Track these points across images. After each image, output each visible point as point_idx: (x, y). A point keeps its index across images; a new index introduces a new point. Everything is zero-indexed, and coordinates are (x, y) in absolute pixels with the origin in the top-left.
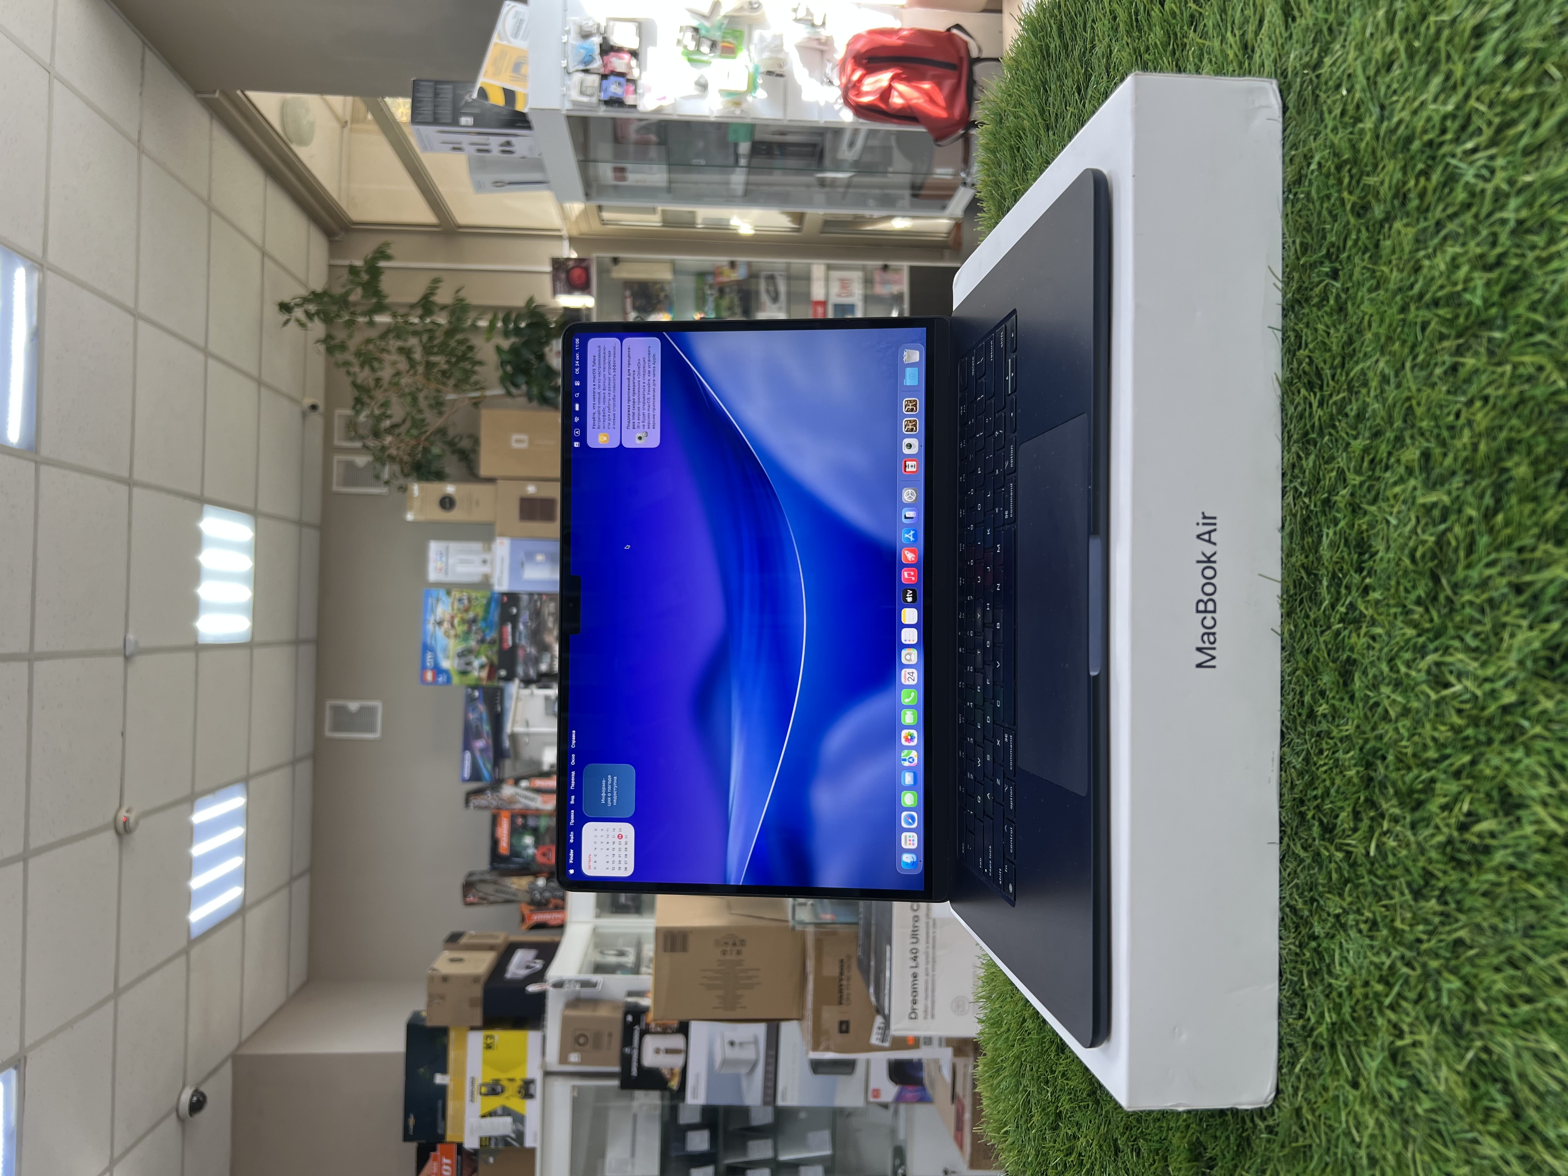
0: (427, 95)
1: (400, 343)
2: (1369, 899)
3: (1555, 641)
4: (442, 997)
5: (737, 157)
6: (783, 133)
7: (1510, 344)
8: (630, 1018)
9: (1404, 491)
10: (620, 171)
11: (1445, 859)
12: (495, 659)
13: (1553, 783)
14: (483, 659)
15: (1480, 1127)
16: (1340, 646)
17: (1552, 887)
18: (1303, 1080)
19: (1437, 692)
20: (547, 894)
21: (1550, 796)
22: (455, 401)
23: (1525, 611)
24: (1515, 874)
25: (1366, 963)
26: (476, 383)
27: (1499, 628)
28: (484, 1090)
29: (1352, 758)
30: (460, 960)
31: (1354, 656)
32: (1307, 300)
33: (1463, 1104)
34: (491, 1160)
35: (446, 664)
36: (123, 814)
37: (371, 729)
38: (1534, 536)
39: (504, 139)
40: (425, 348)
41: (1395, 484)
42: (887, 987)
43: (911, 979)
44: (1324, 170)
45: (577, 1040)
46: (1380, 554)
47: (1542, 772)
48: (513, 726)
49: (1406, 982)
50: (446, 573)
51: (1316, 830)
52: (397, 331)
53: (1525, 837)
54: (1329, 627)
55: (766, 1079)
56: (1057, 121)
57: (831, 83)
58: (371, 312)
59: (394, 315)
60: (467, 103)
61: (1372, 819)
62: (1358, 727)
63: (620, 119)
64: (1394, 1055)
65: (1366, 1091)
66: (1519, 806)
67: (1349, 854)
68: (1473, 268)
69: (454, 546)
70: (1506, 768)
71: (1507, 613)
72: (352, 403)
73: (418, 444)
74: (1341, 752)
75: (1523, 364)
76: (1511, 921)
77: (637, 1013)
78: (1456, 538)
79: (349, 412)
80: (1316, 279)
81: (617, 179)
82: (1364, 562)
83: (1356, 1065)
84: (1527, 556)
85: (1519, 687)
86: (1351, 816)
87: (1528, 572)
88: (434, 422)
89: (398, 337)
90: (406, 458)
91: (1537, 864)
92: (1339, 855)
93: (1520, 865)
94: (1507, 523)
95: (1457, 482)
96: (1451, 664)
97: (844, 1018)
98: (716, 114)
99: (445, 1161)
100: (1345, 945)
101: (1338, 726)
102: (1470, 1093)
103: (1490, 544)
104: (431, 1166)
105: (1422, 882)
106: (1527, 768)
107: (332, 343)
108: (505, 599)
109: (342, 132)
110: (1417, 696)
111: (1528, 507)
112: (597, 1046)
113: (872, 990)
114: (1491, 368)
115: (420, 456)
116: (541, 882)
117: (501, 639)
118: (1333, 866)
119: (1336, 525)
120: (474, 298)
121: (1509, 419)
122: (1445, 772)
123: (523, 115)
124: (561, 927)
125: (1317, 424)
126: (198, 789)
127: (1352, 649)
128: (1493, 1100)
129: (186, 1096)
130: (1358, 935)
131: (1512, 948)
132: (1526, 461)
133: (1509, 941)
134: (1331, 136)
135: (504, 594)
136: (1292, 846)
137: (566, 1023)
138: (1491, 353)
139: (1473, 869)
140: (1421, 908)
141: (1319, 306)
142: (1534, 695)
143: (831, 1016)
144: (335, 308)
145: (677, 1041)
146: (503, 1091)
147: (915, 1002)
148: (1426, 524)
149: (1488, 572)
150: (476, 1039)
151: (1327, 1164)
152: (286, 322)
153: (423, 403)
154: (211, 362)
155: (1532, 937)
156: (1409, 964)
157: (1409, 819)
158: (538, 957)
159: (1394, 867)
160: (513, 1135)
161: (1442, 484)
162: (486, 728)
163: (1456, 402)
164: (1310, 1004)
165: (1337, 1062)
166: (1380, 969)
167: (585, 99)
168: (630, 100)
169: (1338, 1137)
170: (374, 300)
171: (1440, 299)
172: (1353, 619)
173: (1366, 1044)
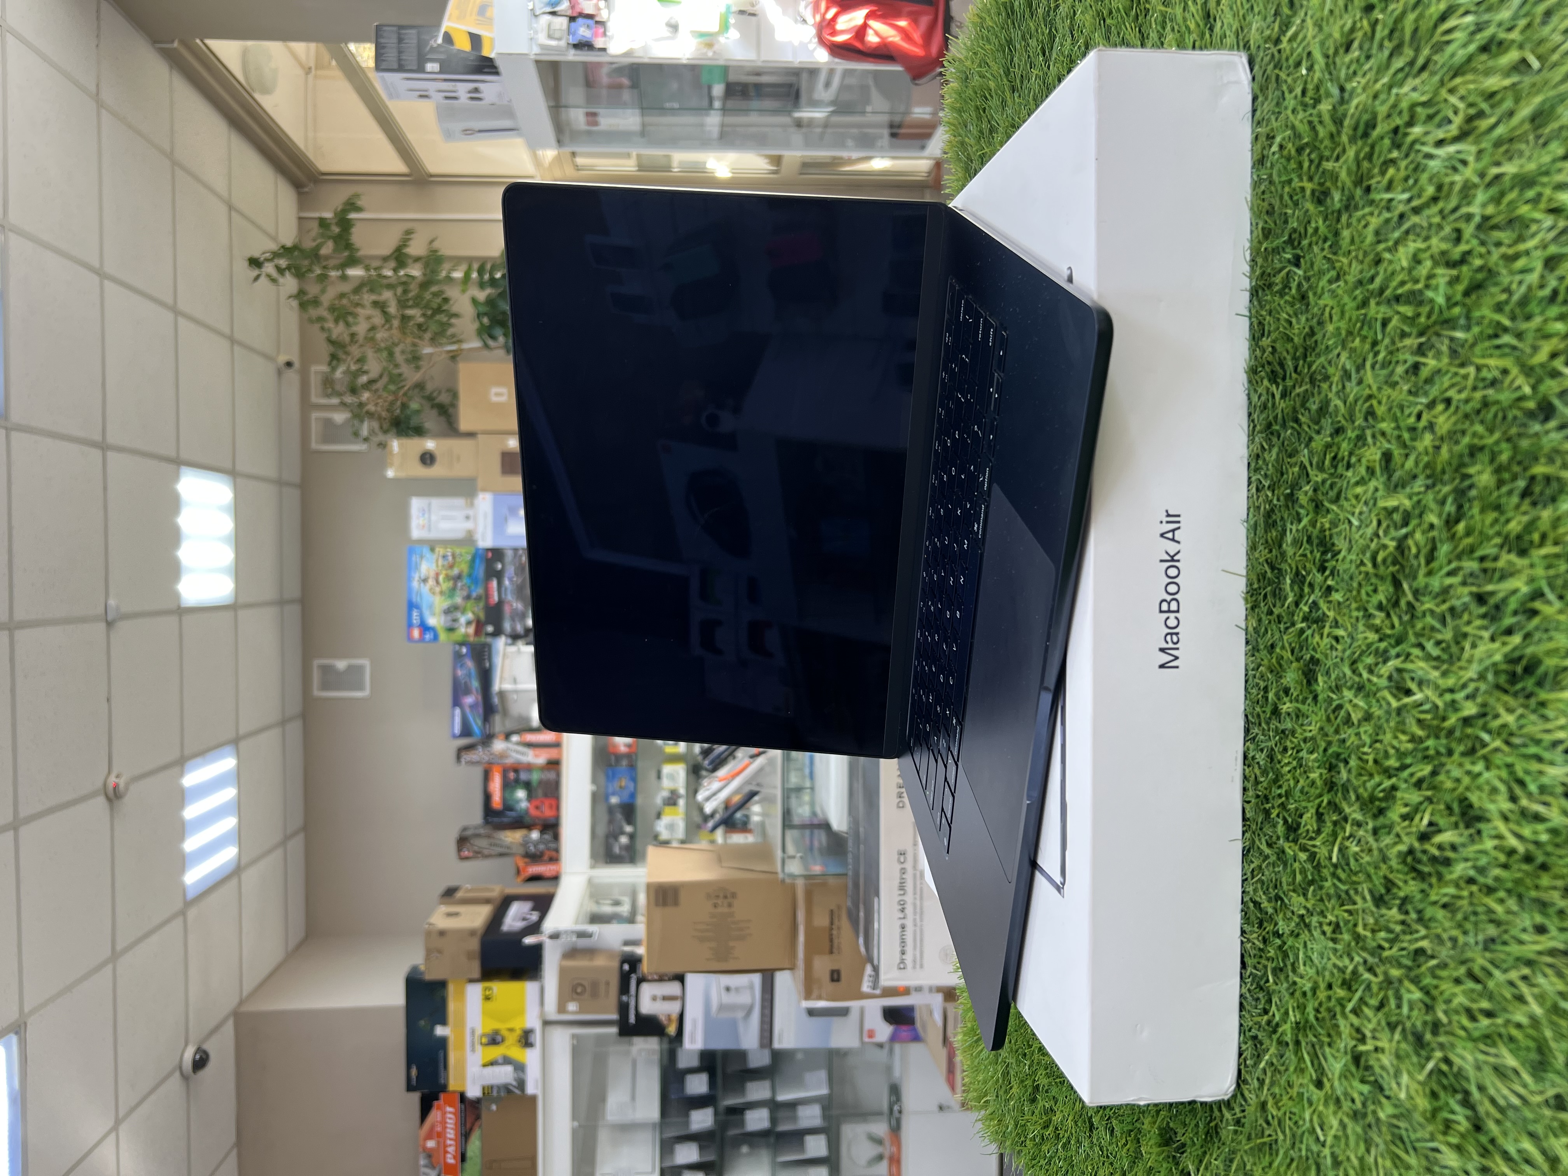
0: (390, 40)
1: (374, 297)
2: (1333, 901)
3: (1517, 654)
4: (440, 951)
5: (711, 99)
6: (758, 74)
7: (1473, 345)
8: (626, 967)
9: (1365, 492)
10: (592, 116)
11: (1406, 869)
12: (482, 616)
13: (1513, 799)
14: (470, 616)
15: (1440, 1137)
16: (1303, 645)
17: (1512, 904)
18: (1269, 1074)
19: (1399, 700)
20: (542, 847)
21: (1511, 811)
22: (431, 354)
23: (1485, 622)
24: (1474, 888)
25: (1329, 966)
26: (453, 336)
27: (1460, 637)
28: (484, 1040)
29: (1316, 760)
30: (456, 914)
31: (1317, 656)
32: (1270, 286)
33: (1423, 1114)
34: (494, 1107)
35: (432, 621)
36: (112, 780)
37: (360, 687)
38: (1495, 545)
39: (472, 86)
40: (399, 301)
41: (1357, 483)
42: (876, 937)
43: (899, 930)
44: (1285, 152)
45: (574, 990)
46: (1343, 553)
47: (1502, 788)
48: (501, 683)
49: (1368, 987)
50: (429, 530)
51: (1280, 829)
52: (370, 285)
53: (1484, 852)
54: (1293, 624)
55: (762, 1022)
56: (1022, 82)
57: (804, 21)
58: (343, 266)
59: (367, 268)
60: (432, 48)
61: (1335, 823)
62: (1321, 729)
63: (591, 63)
64: (1357, 1058)
65: (1330, 1092)
66: (1480, 819)
67: (1312, 856)
68: (1436, 264)
69: (436, 502)
70: (1466, 780)
71: (1469, 623)
72: (328, 359)
73: (397, 400)
74: (1305, 751)
75: (1487, 366)
76: (1471, 934)
77: (633, 962)
78: (1417, 545)
79: (324, 368)
80: (1278, 266)
81: (589, 123)
82: (1327, 561)
83: (1320, 1064)
84: (1488, 565)
85: (1479, 700)
86: (1315, 818)
87: (1490, 581)
88: (412, 376)
89: (372, 291)
90: (384, 414)
91: (1497, 879)
92: (1303, 856)
93: (1481, 879)
94: (1468, 533)
95: (1418, 486)
96: (1412, 671)
97: (835, 968)
98: (688, 56)
99: (449, 1109)
100: (1309, 946)
101: (1302, 725)
102: (1430, 1103)
103: (1452, 552)
104: (435, 1115)
105: (1383, 891)
106: (1488, 782)
107: (305, 298)
108: (490, 555)
109: (306, 80)
110: (1378, 701)
111: (1491, 516)
112: (595, 994)
113: (861, 940)
114: (1454, 369)
115: (398, 411)
116: (535, 835)
117: (487, 594)
118: (1296, 865)
119: (1300, 521)
120: (446, 250)
121: (1472, 423)
122: (1406, 781)
123: (490, 60)
124: (555, 879)
125: (1280, 416)
126: (187, 752)
127: (1314, 649)
128: (1453, 1112)
129: (189, 1055)
130: (1322, 937)
131: (1472, 960)
132: (1489, 470)
133: (1469, 954)
134: (1292, 117)
135: (488, 550)
136: (1257, 842)
137: (563, 973)
138: (1453, 353)
139: (1434, 880)
140: (1382, 916)
141: (1282, 293)
142: (1494, 708)
143: (822, 965)
144: (306, 262)
145: (674, 988)
146: (503, 1040)
147: (903, 953)
148: (1388, 527)
149: (1449, 581)
150: (474, 992)
151: (1292, 1160)
152: (257, 278)
153: (399, 358)
154: (181, 321)
155: (1492, 951)
156: (1371, 970)
157: (1370, 826)
158: (534, 909)
159: (1356, 874)
160: (514, 1083)
161: (1403, 487)
162: (475, 684)
163: (1417, 404)
164: (1275, 999)
165: (1301, 1059)
166: (1344, 972)
167: (553, 43)
168: (599, 43)
169: (1303, 1133)
170: (346, 254)
171: (1400, 295)
172: (1316, 620)
173: (1330, 1045)
